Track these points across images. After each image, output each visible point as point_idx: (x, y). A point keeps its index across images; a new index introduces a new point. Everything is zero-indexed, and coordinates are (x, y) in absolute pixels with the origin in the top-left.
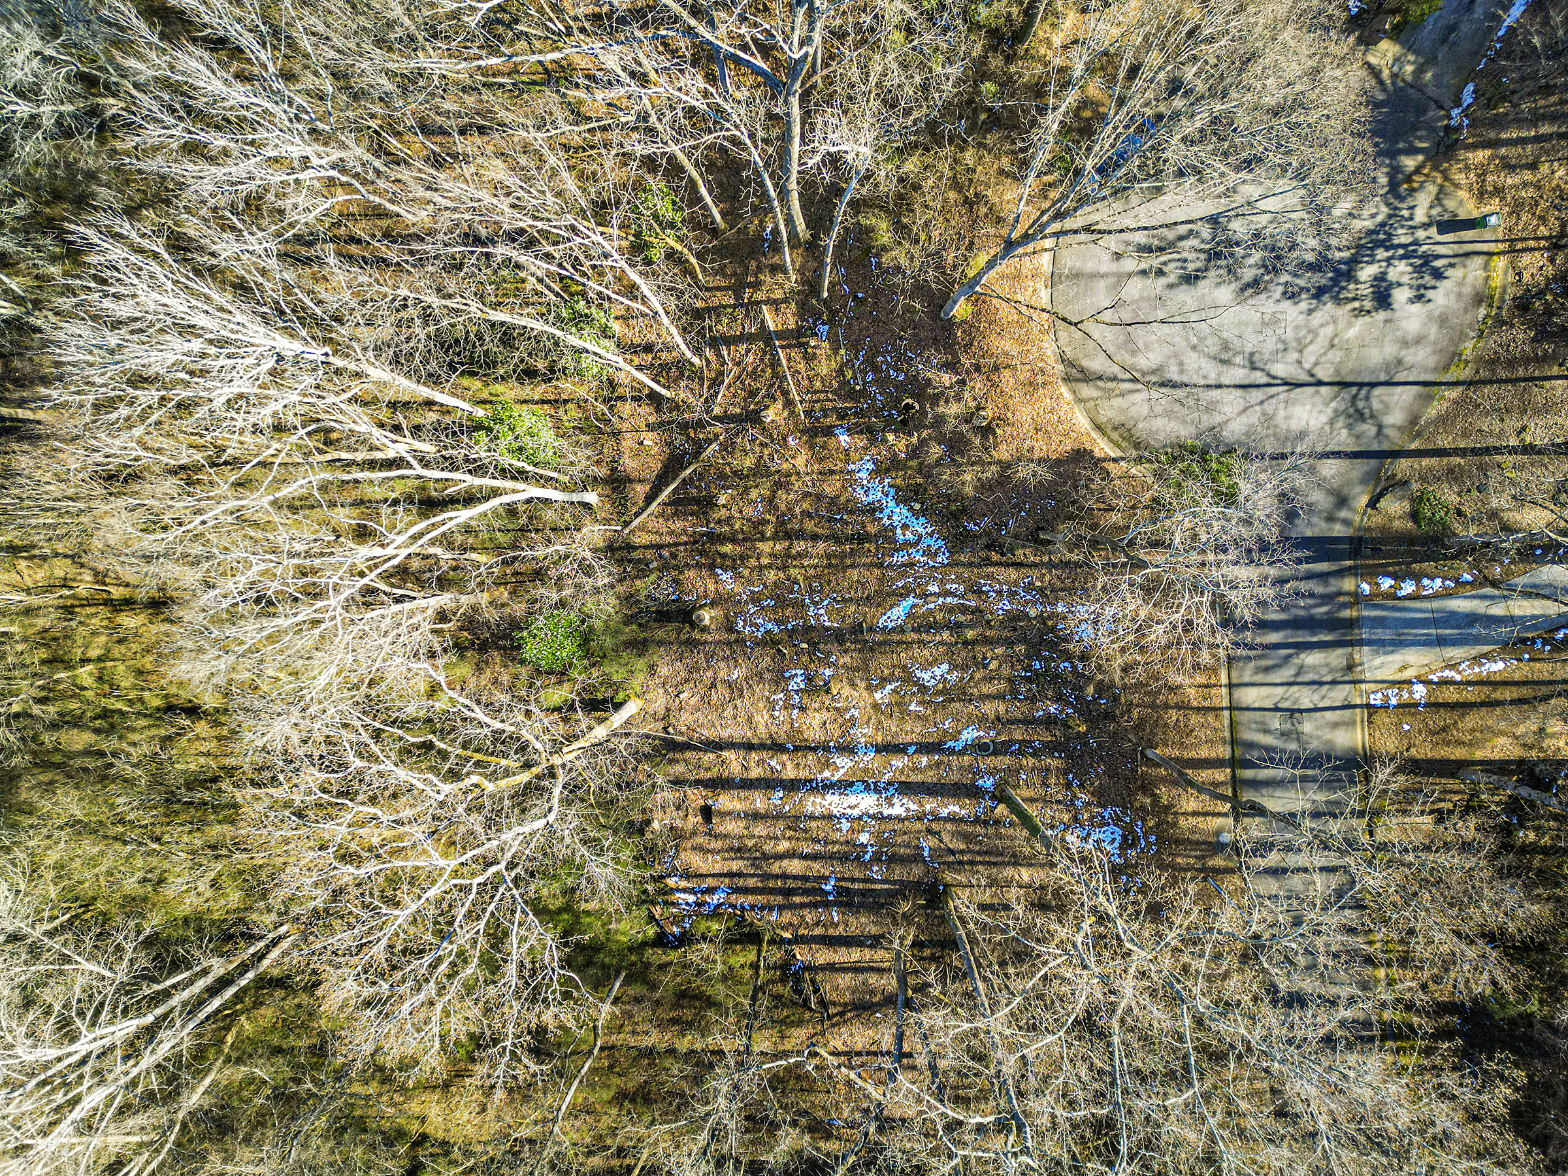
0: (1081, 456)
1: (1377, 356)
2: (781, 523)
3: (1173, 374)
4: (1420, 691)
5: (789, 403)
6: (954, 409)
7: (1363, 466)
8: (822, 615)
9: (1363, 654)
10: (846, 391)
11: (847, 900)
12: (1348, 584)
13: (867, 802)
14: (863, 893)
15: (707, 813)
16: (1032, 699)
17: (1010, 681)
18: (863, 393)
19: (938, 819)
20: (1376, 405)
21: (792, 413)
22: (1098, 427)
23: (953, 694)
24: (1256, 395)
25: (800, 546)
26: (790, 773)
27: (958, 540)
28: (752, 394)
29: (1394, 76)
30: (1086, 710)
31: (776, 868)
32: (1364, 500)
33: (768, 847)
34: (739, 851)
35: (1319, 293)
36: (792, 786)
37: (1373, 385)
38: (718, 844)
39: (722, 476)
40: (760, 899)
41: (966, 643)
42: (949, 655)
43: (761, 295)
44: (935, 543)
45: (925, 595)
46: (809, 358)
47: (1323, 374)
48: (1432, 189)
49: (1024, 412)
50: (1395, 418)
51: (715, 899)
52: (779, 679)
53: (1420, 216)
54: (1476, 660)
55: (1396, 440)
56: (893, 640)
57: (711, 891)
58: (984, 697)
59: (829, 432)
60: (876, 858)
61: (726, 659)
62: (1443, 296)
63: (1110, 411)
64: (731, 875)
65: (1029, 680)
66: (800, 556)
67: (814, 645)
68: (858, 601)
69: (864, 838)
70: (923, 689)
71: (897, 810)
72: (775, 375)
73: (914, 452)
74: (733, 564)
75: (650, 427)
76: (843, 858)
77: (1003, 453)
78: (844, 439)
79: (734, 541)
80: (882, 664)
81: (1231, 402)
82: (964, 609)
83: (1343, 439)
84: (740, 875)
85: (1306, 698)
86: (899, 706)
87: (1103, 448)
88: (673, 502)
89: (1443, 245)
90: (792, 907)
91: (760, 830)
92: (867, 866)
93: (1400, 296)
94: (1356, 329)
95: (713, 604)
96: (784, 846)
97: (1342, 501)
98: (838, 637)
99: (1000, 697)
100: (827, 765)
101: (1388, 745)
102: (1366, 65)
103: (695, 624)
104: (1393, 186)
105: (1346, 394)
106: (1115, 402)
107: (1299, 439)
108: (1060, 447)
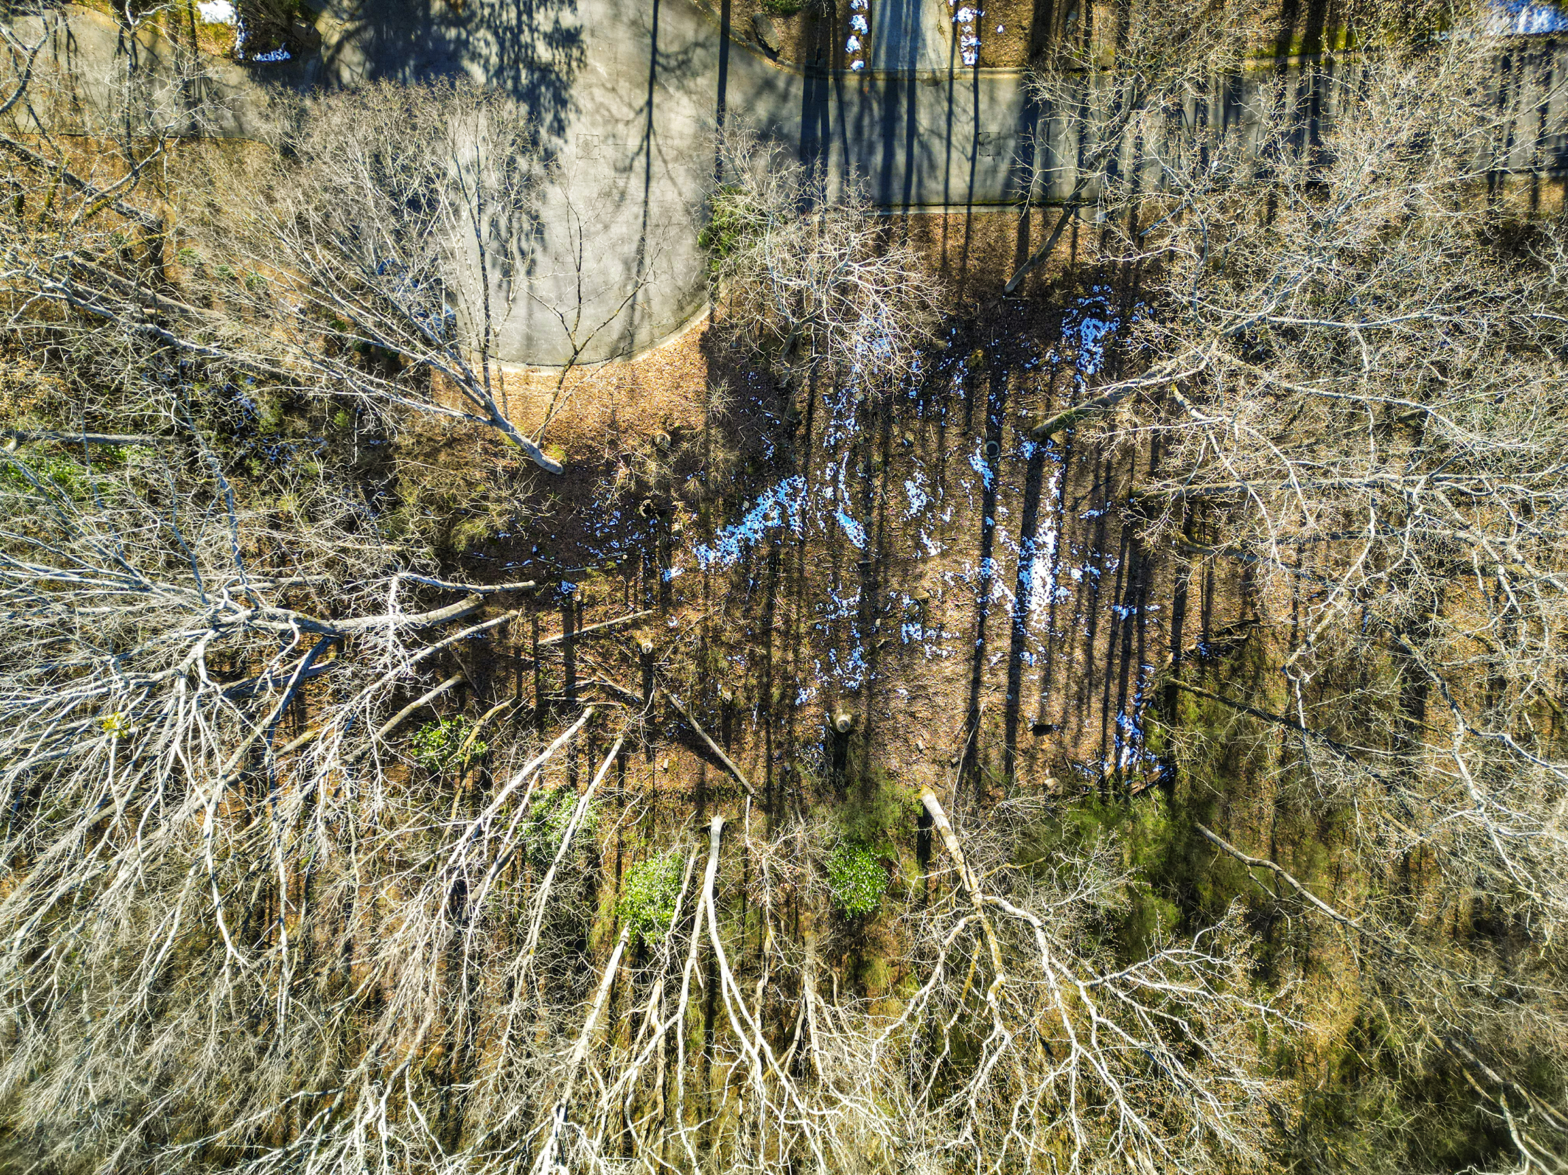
0: (707, 343)
1: (626, 45)
2: (754, 638)
3: (630, 249)
4: (965, 14)
5: (636, 624)
6: (652, 466)
7: (736, 66)
8: (848, 603)
9: (924, 69)
10: (628, 569)
11: (1138, 594)
12: (852, 81)
13: (1040, 569)
14: (1132, 578)
15: (1041, 729)
16: (946, 401)
17: (926, 420)
18: (631, 551)
19: (1061, 500)
20: (674, 48)
21: (646, 622)
22: (680, 325)
23: (937, 478)
24: (657, 167)
25: (778, 622)
26: (1005, 643)
27: (783, 467)
29: (352, 18)
30: (961, 348)
31: (1101, 664)
32: (768, 63)
33: (1079, 670)
34: (1081, 699)
35: (561, 101)
36: (1019, 642)
37: (655, 50)
38: (1073, 720)
39: (703, 693)
40: (1132, 681)
41: (886, 463)
42: (898, 480)
43: (529, 644)
44: (784, 488)
45: (835, 501)
46: (593, 602)
47: (640, 100)
49: (660, 398)
50: (689, 29)
51: (1129, 728)
52: (912, 648)
55: (711, 28)
56: (877, 532)
57: (1120, 730)
58: (942, 447)
59: (667, 586)
60: (1098, 563)
61: (887, 700)
63: (664, 314)
64: (1105, 710)
65: (927, 403)
66: (787, 621)
67: (877, 613)
68: (836, 567)
69: (1076, 574)
70: (929, 507)
71: (1050, 539)
72: (607, 636)
73: (691, 504)
74: (792, 688)
75: (650, 759)
76: (1095, 596)
77: (698, 420)
78: (675, 572)
79: (769, 686)
80: (902, 546)
81: (662, 192)
82: (851, 464)
83: (706, 82)
84: (1106, 700)
85: (963, 128)
86: (943, 531)
87: (700, 322)
90: (1141, 650)
91: (1061, 677)
92: (1105, 572)
93: (568, 20)
94: (599, 65)
95: (830, 709)
96: (1079, 654)
97: (768, 84)
98: (871, 588)
99: (941, 432)
100: (999, 606)
101: (1016, 47)
102: (339, 47)
103: (850, 729)
104: (460, 22)
105: (662, 77)
106: (656, 305)
107: (703, 126)
108: (695, 365)
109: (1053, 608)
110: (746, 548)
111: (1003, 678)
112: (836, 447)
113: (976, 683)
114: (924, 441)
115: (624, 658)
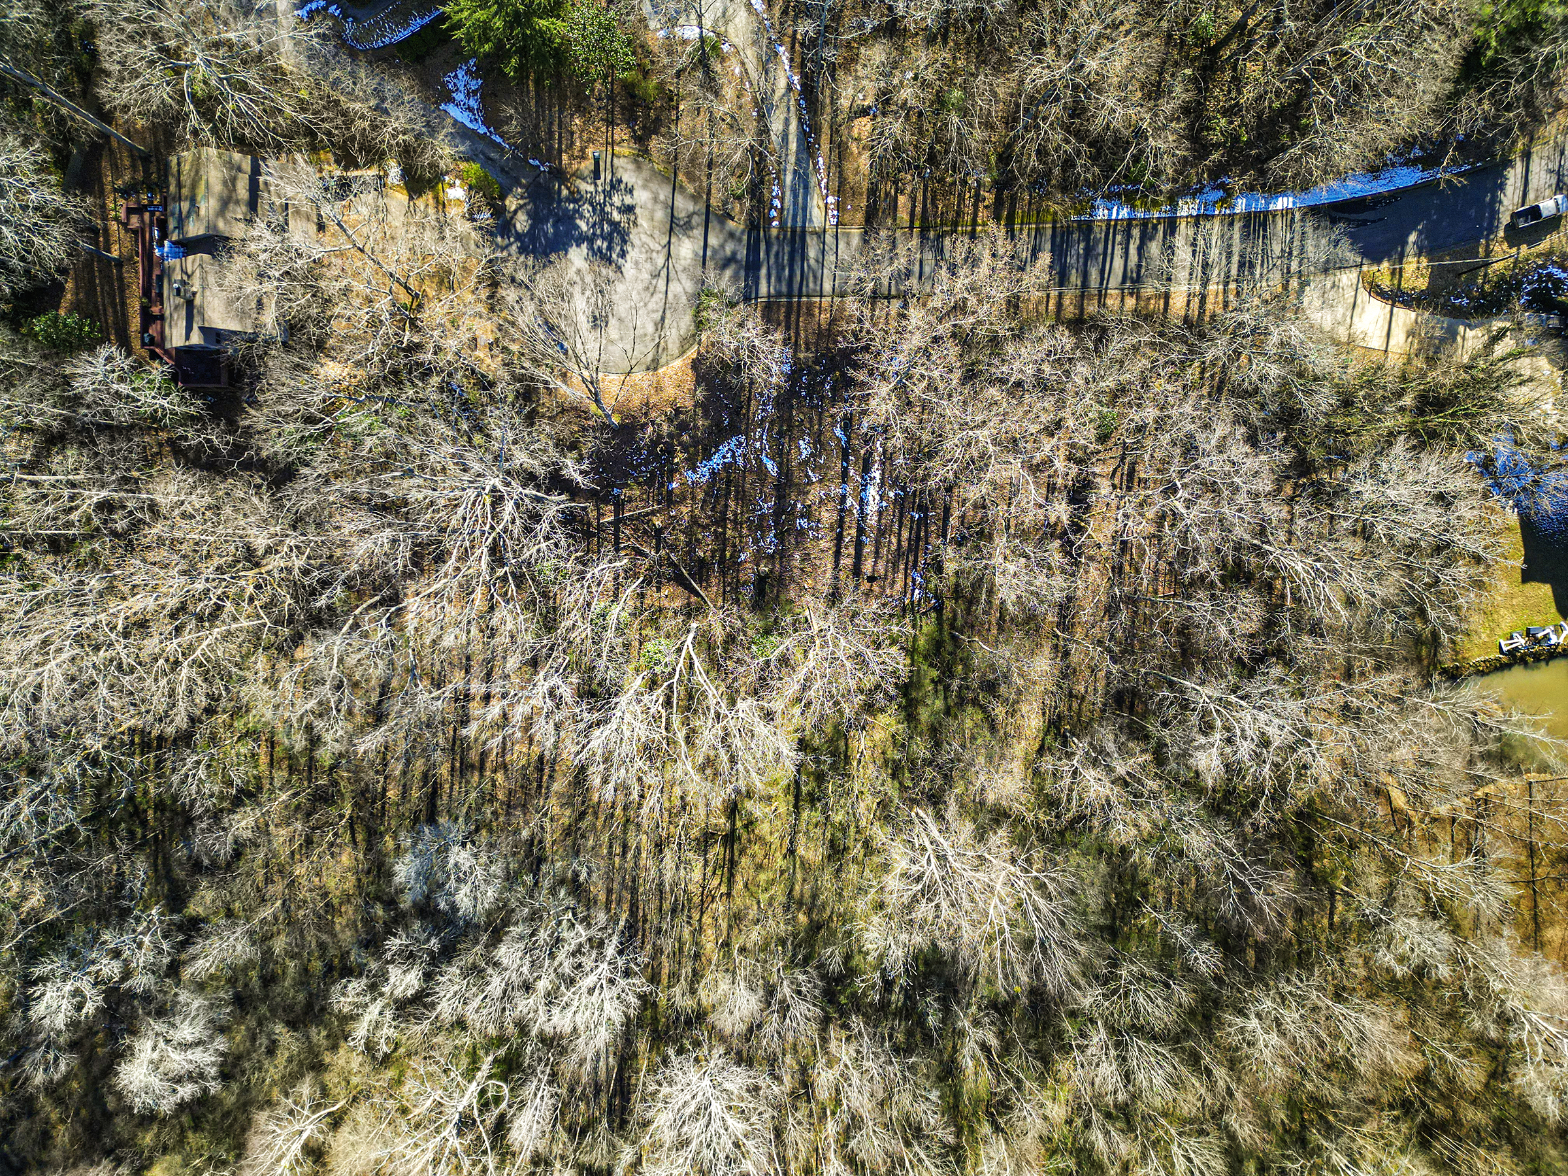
0: (696, 364)
1: (660, 214)
2: (716, 523)
3: (658, 316)
5: (653, 513)
6: (665, 427)
7: (714, 224)
8: (768, 506)
9: (810, 228)
10: (649, 482)
11: (924, 507)
12: (774, 232)
13: (872, 492)
15: (871, 579)
16: (822, 398)
17: (811, 408)
18: (652, 473)
19: (884, 453)
20: (683, 215)
21: (659, 511)
22: (682, 353)
23: (818, 441)
24: (672, 275)
25: (730, 515)
26: (853, 532)
27: (734, 430)
29: (522, 198)
30: (828, 371)
31: (905, 544)
32: (731, 223)
33: (893, 548)
34: (895, 564)
35: (624, 242)
36: (861, 531)
37: (672, 215)
38: (890, 574)
39: (689, 553)
40: (921, 554)
41: (789, 430)
42: (796, 440)
43: (595, 523)
44: (733, 442)
45: (762, 450)
47: (665, 241)
48: (578, 181)
49: (670, 392)
50: (691, 207)
51: (919, 579)
52: (801, 533)
53: (591, 188)
54: (817, 171)
55: (701, 207)
56: (785, 469)
57: (914, 581)
58: (819, 423)
59: (670, 493)
60: (903, 489)
61: (789, 561)
62: (628, 176)
63: (673, 347)
64: (906, 569)
65: (811, 399)
66: (735, 514)
67: (784, 512)
68: (762, 486)
69: (891, 494)
70: (812, 455)
71: (877, 475)
72: (637, 519)
73: (685, 448)
74: (735, 554)
75: (659, 590)
76: (902, 507)
77: (689, 404)
78: (674, 485)
79: (724, 550)
80: (797, 475)
81: (675, 287)
82: (770, 430)
83: (698, 233)
84: (907, 564)
85: (830, 258)
86: (817, 468)
87: (692, 353)
88: (700, 583)
89: (606, 176)
90: (927, 537)
91: (884, 551)
92: (907, 494)
93: (628, 200)
94: (643, 222)
95: (758, 565)
96: (894, 540)
97: (731, 235)
98: (781, 497)
99: (820, 415)
100: (850, 511)
101: (860, 217)
102: (516, 212)
103: (767, 576)
104: (575, 201)
105: (676, 229)
106: (670, 346)
107: (696, 254)
108: (690, 376)
109: (880, 513)
110: (713, 473)
111: (852, 551)
112: (763, 420)
113: (838, 555)
114: (811, 421)
115: (645, 532)
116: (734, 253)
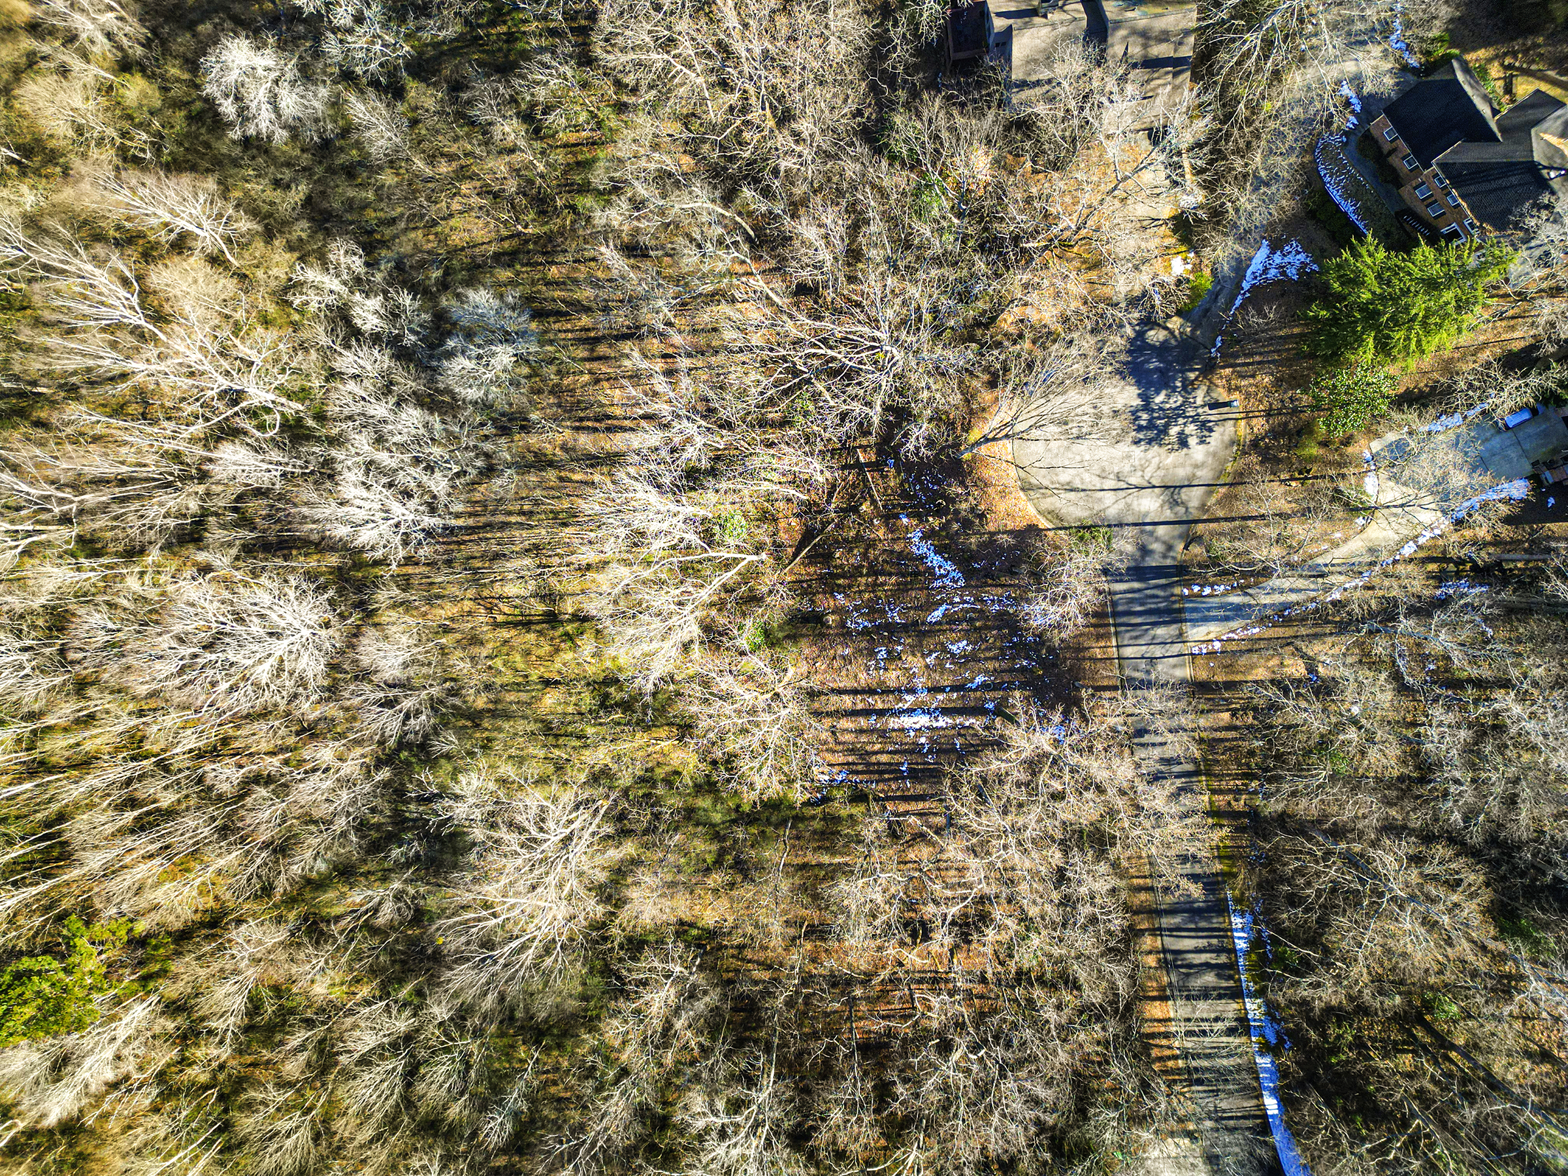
0: (1033, 530)
1: (1182, 473)
2: (871, 567)
3: (1077, 484)
4: (1217, 645)
5: (873, 502)
6: (964, 506)
7: (1178, 529)
8: (895, 617)
9: (1186, 627)
10: (904, 494)
11: (914, 775)
12: (1176, 590)
13: (923, 720)
14: (922, 770)
15: (834, 730)
16: (1013, 658)
17: (1001, 649)
18: (916, 496)
19: (964, 727)
20: (1184, 497)
21: (876, 507)
22: (1040, 513)
23: (968, 659)
24: (1122, 494)
25: (881, 579)
26: (880, 706)
27: (968, 574)
28: (853, 496)
29: (1182, 333)
30: (1042, 662)
31: (873, 759)
32: (1182, 546)
33: (868, 748)
34: (852, 751)
35: (1150, 442)
36: (881, 713)
37: (1181, 487)
38: (840, 747)
39: (836, 541)
40: (865, 777)
41: (976, 629)
42: (967, 634)
44: (957, 575)
45: (952, 603)
46: (884, 477)
47: (1155, 482)
48: (1204, 388)
49: (1001, 507)
50: (1194, 503)
51: (840, 777)
52: (872, 654)
53: (1199, 401)
54: (1245, 628)
55: (1195, 514)
56: (934, 630)
57: (838, 773)
58: (986, 659)
59: (897, 517)
60: (930, 751)
61: (841, 643)
62: (1216, 439)
63: (1048, 503)
64: (848, 764)
65: (1011, 648)
66: (882, 584)
67: (891, 633)
68: (915, 608)
69: (923, 740)
70: (953, 655)
71: (941, 724)
72: (865, 486)
73: (944, 527)
74: (842, 589)
75: (795, 515)
76: (911, 752)
77: (991, 527)
78: (905, 520)
79: (844, 577)
80: (930, 643)
81: (1109, 497)
82: (974, 610)
83: (1168, 515)
84: (854, 764)
85: (1158, 651)
86: (940, 663)
87: (1043, 523)
88: (807, 557)
89: (1213, 415)
90: (884, 780)
91: (864, 739)
92: (926, 755)
93: (1193, 441)
94: (1171, 459)
95: (833, 613)
96: (877, 747)
97: (1170, 548)
98: (905, 628)
99: (995, 658)
100: (901, 700)
101: (1203, 675)
102: (1166, 328)
103: (824, 624)
104: (1184, 388)
105: (1168, 492)
106: (1049, 500)
107: (1146, 515)
108: (1020, 524)
109: (902, 730)
110: (922, 558)
111: (860, 706)
112: (982, 601)
113: (854, 692)
114: (988, 649)
116: (1151, 552)
